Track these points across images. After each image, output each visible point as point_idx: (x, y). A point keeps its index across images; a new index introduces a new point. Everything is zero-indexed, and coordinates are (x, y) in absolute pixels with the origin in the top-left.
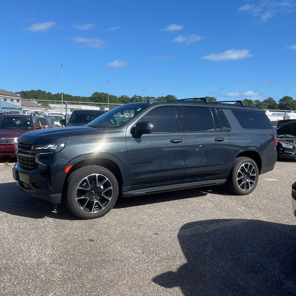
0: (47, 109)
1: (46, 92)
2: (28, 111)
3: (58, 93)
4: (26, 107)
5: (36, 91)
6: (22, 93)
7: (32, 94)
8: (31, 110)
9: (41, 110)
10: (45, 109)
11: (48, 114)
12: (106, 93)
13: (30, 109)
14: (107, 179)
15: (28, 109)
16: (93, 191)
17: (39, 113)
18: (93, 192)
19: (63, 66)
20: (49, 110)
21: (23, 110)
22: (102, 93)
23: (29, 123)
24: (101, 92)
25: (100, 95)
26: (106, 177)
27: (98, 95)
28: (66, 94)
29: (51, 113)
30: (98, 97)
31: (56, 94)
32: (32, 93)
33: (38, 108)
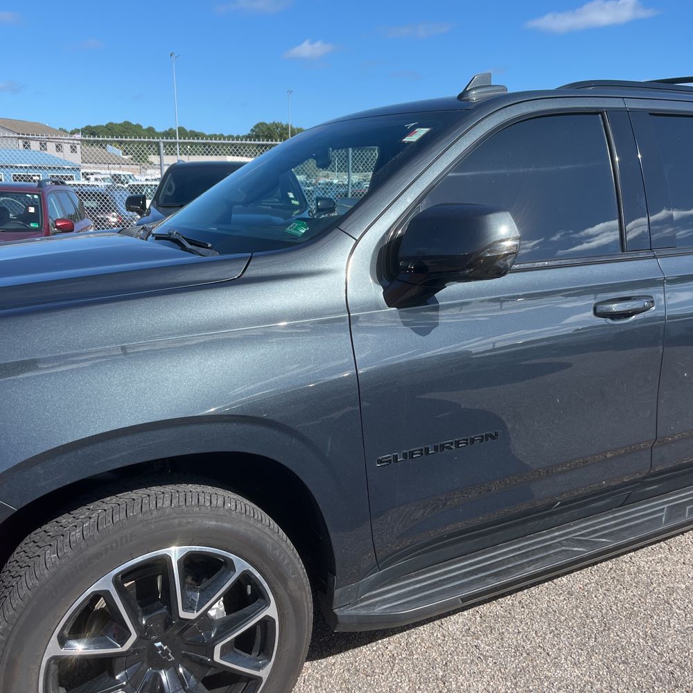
0: (143, 168)
1: (144, 128)
2: (96, 173)
3: (172, 129)
4: (95, 165)
5: (120, 125)
6: (86, 131)
7: (110, 132)
8: (103, 172)
9: (128, 170)
10: (138, 167)
11: (147, 180)
12: (284, 123)
13: (101, 169)
14: (241, 565)
15: (96, 168)
16: (158, 644)
17: (123, 178)
18: (157, 649)
19: (174, 56)
20: (149, 171)
21: (83, 171)
22: (274, 123)
23: (32, 210)
24: (272, 122)
25: (269, 129)
26: (232, 556)
27: (264, 129)
28: (191, 131)
29: (153, 178)
30: (266, 133)
31: (166, 131)
32: (110, 130)
33: (123, 166)
